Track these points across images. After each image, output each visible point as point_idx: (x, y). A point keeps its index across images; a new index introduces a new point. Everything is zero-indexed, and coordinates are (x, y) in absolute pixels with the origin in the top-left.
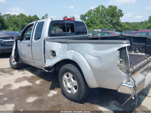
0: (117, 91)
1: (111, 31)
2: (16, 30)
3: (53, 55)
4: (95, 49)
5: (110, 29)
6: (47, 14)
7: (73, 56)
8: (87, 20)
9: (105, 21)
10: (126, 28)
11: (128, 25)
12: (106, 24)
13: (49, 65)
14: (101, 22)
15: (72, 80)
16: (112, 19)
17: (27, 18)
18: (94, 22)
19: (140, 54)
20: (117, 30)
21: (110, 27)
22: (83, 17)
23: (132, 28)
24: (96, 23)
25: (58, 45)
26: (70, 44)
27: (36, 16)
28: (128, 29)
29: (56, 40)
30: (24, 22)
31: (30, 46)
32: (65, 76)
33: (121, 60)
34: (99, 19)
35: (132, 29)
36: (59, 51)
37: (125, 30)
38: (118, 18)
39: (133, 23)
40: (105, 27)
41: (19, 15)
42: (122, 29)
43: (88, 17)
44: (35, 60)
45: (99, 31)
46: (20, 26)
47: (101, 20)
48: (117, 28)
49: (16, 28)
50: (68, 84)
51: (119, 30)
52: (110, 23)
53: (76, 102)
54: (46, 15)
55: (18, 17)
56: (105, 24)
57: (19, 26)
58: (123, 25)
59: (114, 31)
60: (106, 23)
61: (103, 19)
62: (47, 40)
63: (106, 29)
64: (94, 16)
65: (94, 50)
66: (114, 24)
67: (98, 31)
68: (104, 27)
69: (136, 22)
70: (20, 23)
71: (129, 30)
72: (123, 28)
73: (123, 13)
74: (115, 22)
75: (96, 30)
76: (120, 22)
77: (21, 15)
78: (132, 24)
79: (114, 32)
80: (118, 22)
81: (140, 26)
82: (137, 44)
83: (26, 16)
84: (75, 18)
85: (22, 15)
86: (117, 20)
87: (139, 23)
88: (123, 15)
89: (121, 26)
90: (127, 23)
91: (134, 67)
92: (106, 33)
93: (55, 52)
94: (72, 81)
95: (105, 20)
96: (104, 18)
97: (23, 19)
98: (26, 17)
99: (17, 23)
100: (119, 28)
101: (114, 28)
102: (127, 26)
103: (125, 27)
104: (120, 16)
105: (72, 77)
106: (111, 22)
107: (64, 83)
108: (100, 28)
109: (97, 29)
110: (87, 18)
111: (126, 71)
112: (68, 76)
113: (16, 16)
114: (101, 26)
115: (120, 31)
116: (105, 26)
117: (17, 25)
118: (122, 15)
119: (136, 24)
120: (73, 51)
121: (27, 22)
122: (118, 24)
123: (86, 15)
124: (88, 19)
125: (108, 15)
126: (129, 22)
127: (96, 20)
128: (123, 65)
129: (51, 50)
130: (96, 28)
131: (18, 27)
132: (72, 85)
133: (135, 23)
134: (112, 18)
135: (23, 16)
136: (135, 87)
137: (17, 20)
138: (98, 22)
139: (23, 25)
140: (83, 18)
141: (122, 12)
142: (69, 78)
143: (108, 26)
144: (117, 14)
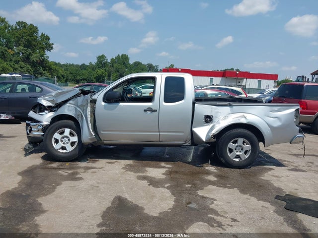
12: (17, 62)
14: (3, 57)
15: (243, 145)
31: (154, 111)
36: (217, 116)
40: (14, 69)
47: (2, 52)
48: (41, 73)
52: (25, 61)
56: (13, 62)
60: (14, 59)
61: (6, 51)
66: (34, 65)
74: (37, 59)
76: (48, 61)
80: (43, 61)
86: (42, 56)
88: (52, 48)
89: (50, 69)
95: (12, 53)
96: (9, 48)
101: (36, 72)
102: (61, 71)
103: (58, 71)
104: (46, 47)
106: (27, 58)
114: (4, 64)
116: (13, 66)
118: (49, 47)
122: (44, 64)
125: (17, 42)
132: (240, 152)
134: (29, 50)
143: (22, 68)
144: (40, 44)
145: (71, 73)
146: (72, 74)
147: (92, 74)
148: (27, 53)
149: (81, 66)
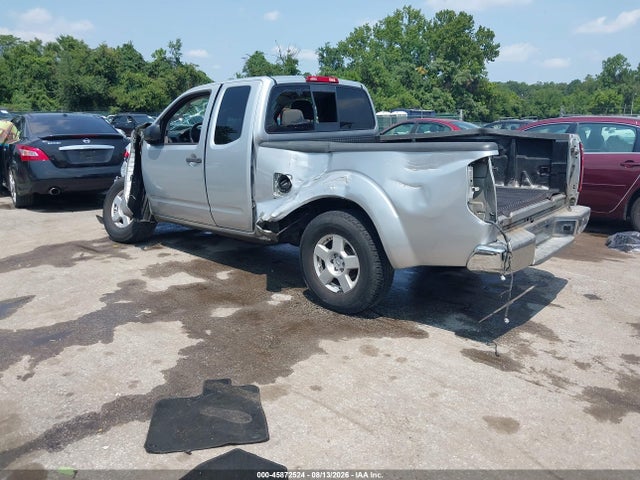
0: (465, 268)
1: (449, 116)
2: (43, 105)
3: (280, 186)
4: (413, 166)
5: (442, 111)
6: (178, 41)
7: (347, 188)
8: (348, 69)
9: (424, 76)
10: (509, 109)
11: (519, 93)
12: (429, 89)
13: (274, 215)
14: (407, 82)
15: (344, 254)
16: (453, 69)
17: (92, 58)
18: (377, 80)
19: (533, 187)
20: (473, 115)
21: (441, 101)
22: (329, 57)
23: (532, 108)
24: (383, 85)
25: (296, 159)
26: (336, 156)
27: (129, 47)
28: (515, 110)
29: (290, 143)
30: (79, 72)
31: (198, 161)
32: (321, 247)
33: (477, 189)
34: (397, 67)
35: (534, 113)
36: (301, 176)
37: (505, 113)
38: (476, 65)
39: (537, 87)
40: (423, 102)
41: (54, 41)
42: (491, 111)
43: (353, 56)
44: (217, 206)
45: (401, 117)
46: (60, 92)
47: (407, 73)
48: (470, 107)
49: (44, 98)
50: (331, 268)
51: (480, 114)
52: (444, 85)
53: (352, 315)
54: (173, 46)
55: (51, 52)
56: (422, 90)
57: (55, 91)
58: (495, 92)
59: (458, 119)
60: (425, 84)
61: (413, 69)
62: (261, 143)
63: (428, 108)
64: (377, 55)
65: (410, 168)
66: (457, 91)
67: (394, 118)
68: (417, 103)
69: (552, 83)
70: (61, 78)
71: (520, 115)
72: (498, 106)
73: (498, 46)
74: (465, 79)
75: (388, 113)
76: (485, 82)
77: (62, 40)
78: (535, 92)
79: (461, 123)
80: (476, 82)
81: (565, 100)
82: (526, 158)
83: (86, 47)
84: (296, 62)
85: (69, 44)
86: (474, 73)
87: (562, 86)
88: (497, 54)
89: (489, 97)
90: (514, 87)
91: (512, 214)
92: (429, 126)
93: (288, 180)
94: (341, 258)
95: (423, 73)
96: (419, 64)
97: (74, 61)
98: (89, 52)
99: (48, 77)
100: (482, 108)
101: (460, 105)
102: (513, 100)
103: (504, 101)
104: (486, 54)
105: (342, 247)
106: (448, 79)
107: (317, 266)
108: (403, 106)
109: (392, 110)
110: (347, 61)
111: (488, 218)
112: (329, 245)
113: (43, 45)
114: (407, 95)
115: (483, 118)
116: (421, 96)
117: (47, 86)
118: (492, 52)
119: (551, 91)
120: (348, 175)
121: (91, 71)
122: (477, 88)
123: (343, 49)
124: (351, 66)
125: (434, 51)
126: (523, 84)
127: (386, 72)
128: (480, 203)
129: (276, 174)
130: (385, 105)
131: (52, 96)
132: (342, 270)
133: (547, 86)
134: (453, 62)
135: (72, 46)
136: (508, 251)
137: (48, 63)
138: (393, 81)
139: (73, 87)
140: (333, 62)
141: (495, 42)
142: (334, 249)
143: (435, 98)
144: (475, 49)
145: (538, 103)
146: (540, 104)
147: (586, 102)
148: (448, 69)
149: (569, 86)
